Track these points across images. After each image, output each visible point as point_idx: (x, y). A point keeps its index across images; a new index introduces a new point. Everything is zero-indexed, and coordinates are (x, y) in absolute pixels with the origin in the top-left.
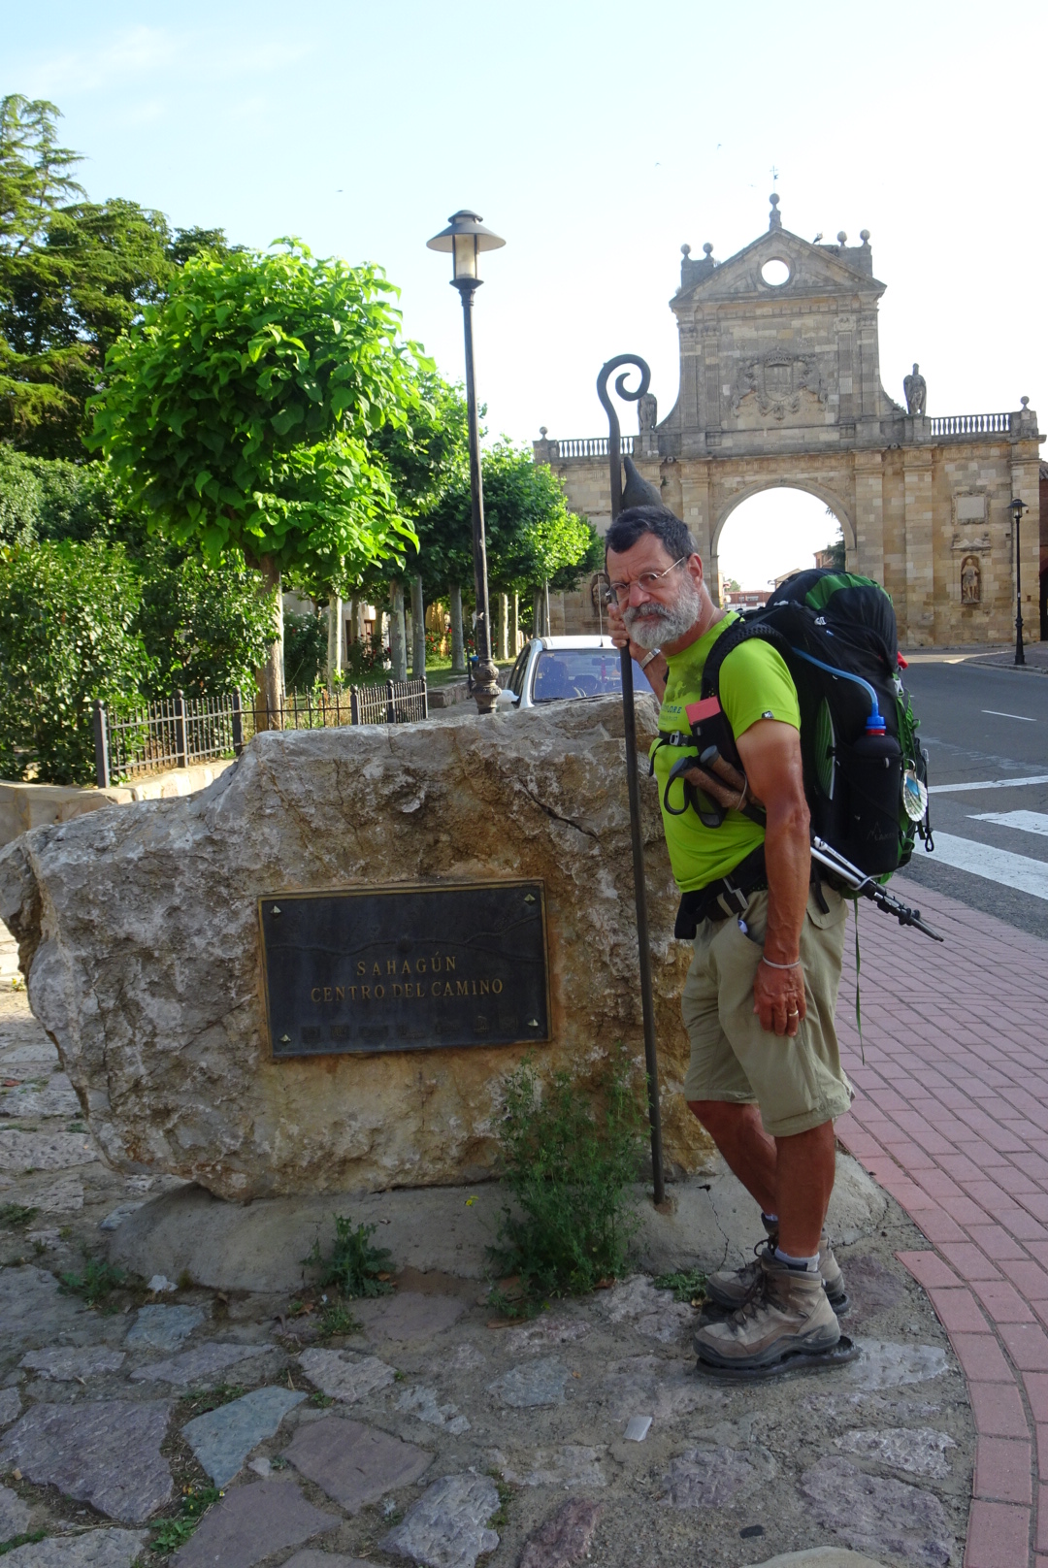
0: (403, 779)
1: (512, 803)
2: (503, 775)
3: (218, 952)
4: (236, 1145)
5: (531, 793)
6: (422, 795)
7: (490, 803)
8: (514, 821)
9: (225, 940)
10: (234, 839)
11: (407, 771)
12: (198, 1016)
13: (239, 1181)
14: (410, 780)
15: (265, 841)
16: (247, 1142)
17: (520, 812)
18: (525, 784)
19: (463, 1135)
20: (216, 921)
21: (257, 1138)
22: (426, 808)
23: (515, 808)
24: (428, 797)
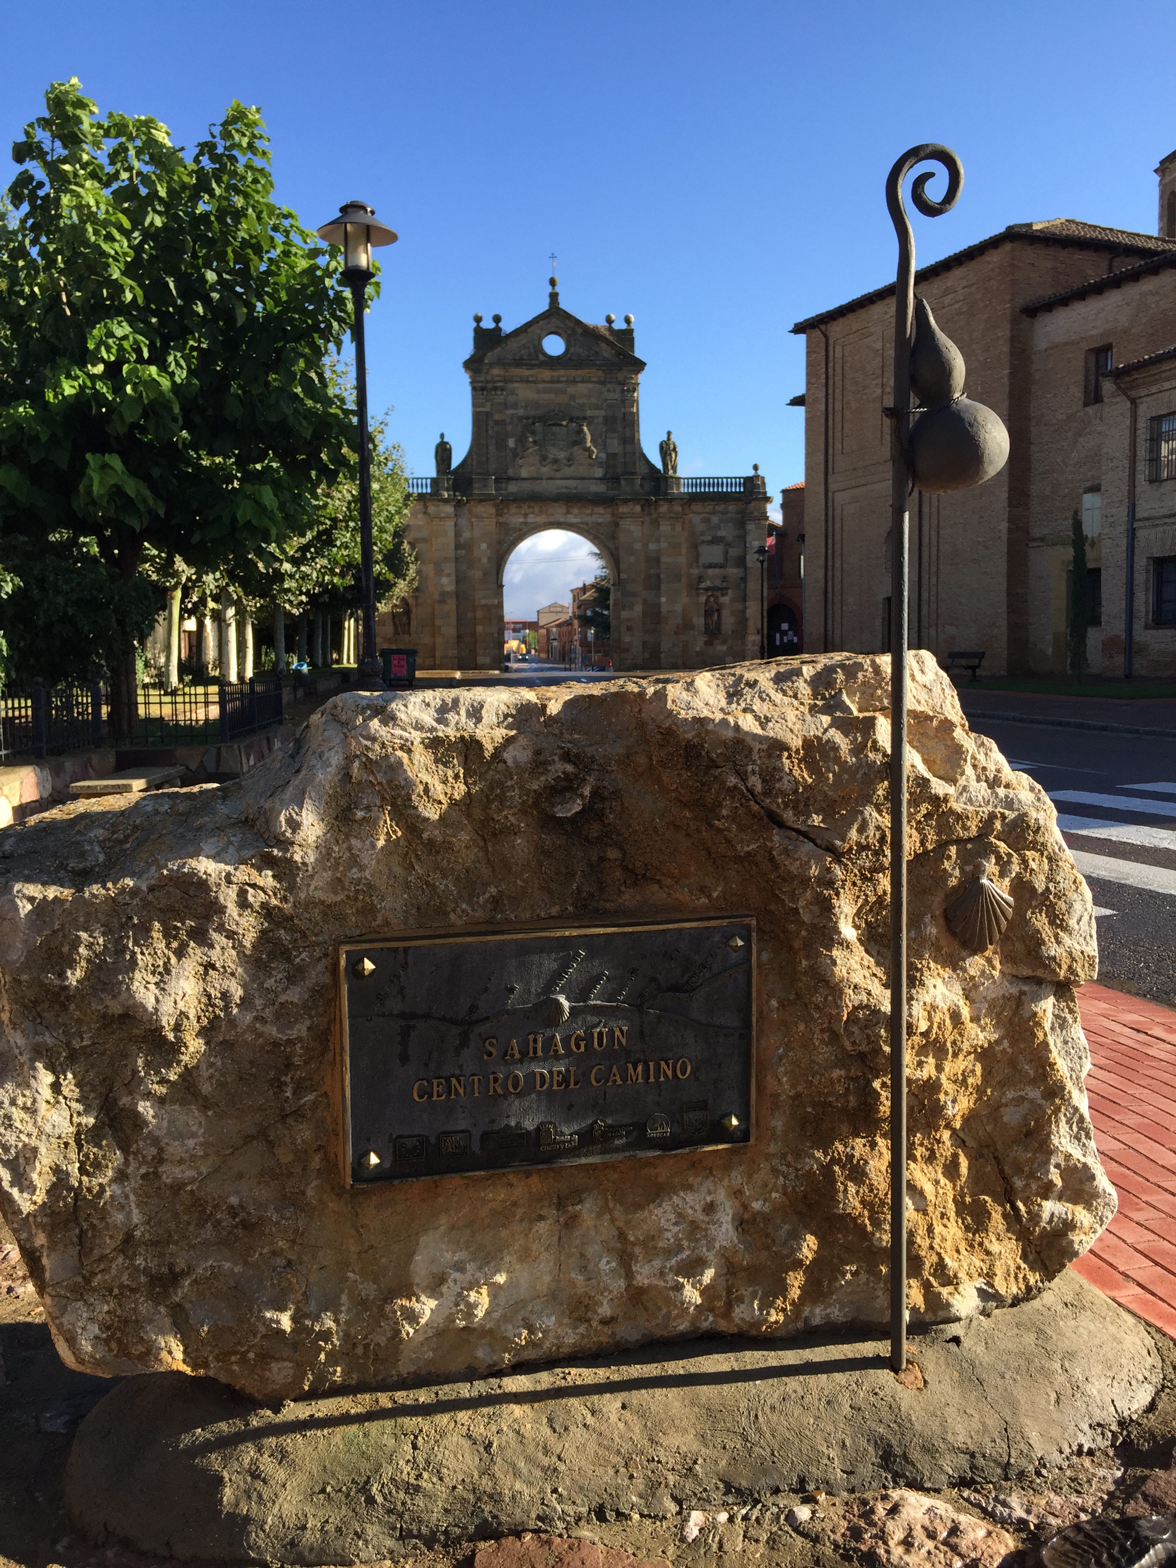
0: (561, 767)
1: (720, 806)
2: (713, 765)
3: (272, 1031)
5: (751, 791)
6: (587, 792)
7: (685, 805)
8: (720, 831)
9: (282, 1012)
11: (567, 757)
12: (230, 1129)
14: (569, 768)
17: (734, 818)
18: (743, 776)
19: (620, 1284)
20: (270, 983)
22: (591, 811)
23: (724, 812)
24: (595, 794)
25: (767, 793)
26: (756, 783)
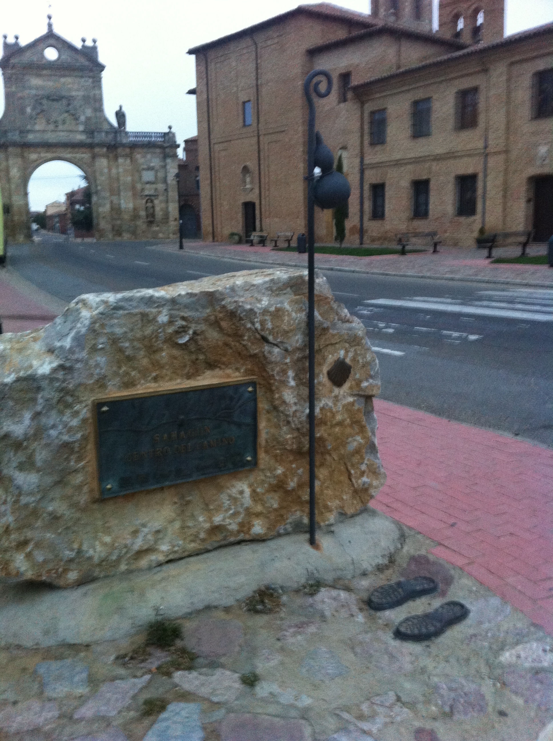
0: (180, 323)
1: (244, 336)
2: (241, 319)
3: (66, 438)
4: (72, 555)
5: (256, 329)
6: (191, 332)
7: (231, 336)
8: (244, 346)
9: (70, 430)
10: (78, 365)
11: (183, 318)
12: (49, 480)
13: (73, 576)
14: (184, 323)
15: (97, 365)
16: (79, 552)
17: (249, 340)
18: (253, 323)
19: (207, 525)
20: (65, 419)
21: (85, 547)
22: (192, 340)
23: (246, 338)
24: (195, 333)
25: (262, 330)
26: (258, 326)
